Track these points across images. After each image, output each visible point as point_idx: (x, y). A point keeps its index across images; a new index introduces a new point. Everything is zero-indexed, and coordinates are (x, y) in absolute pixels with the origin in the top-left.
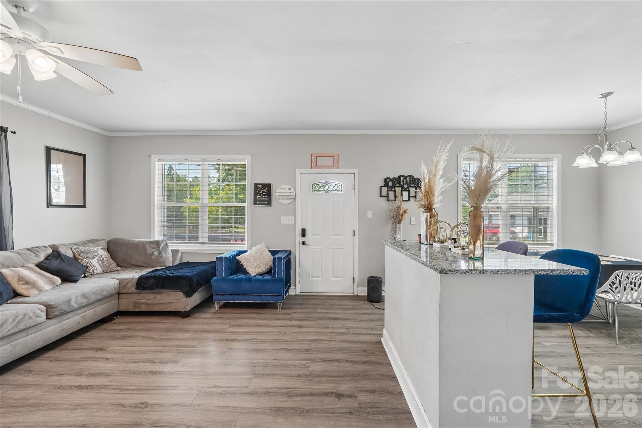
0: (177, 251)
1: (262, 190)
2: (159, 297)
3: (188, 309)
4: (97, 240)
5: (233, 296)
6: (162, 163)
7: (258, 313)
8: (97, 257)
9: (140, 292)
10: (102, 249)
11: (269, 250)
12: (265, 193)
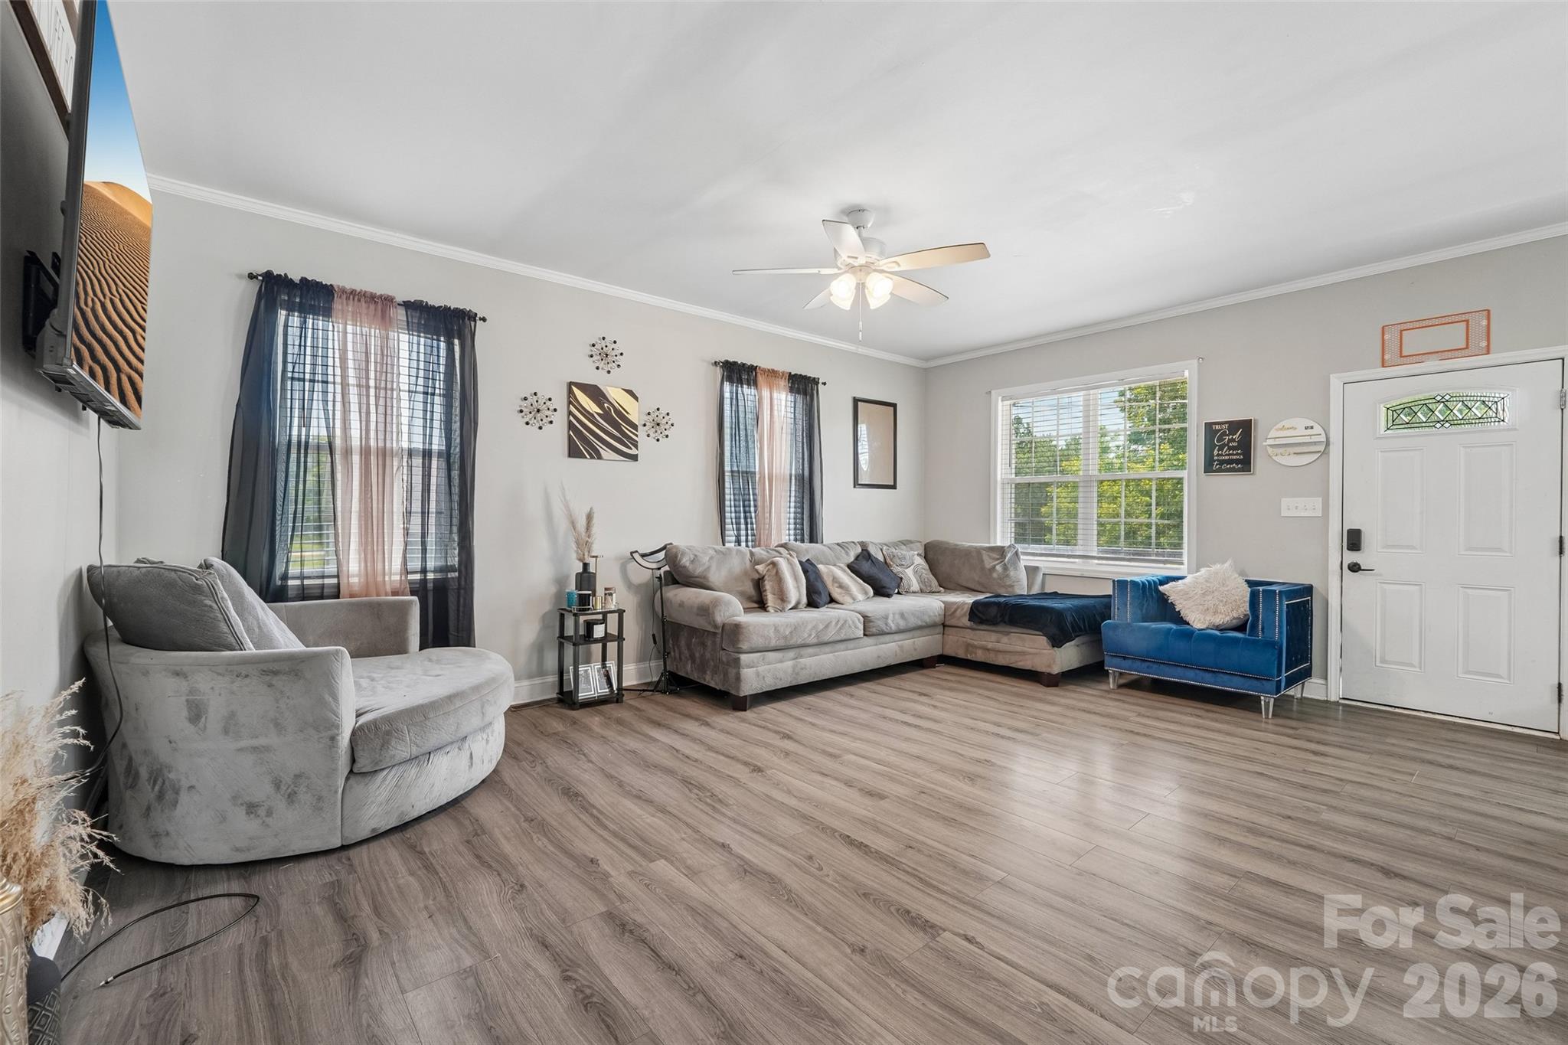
0: (1036, 569)
1: (1228, 435)
2: (1005, 639)
3: (1056, 670)
4: (911, 542)
5: (1149, 663)
6: (1008, 402)
7: (1207, 711)
8: (912, 567)
9: (975, 626)
10: (918, 555)
11: (1246, 581)
12: (1235, 444)
